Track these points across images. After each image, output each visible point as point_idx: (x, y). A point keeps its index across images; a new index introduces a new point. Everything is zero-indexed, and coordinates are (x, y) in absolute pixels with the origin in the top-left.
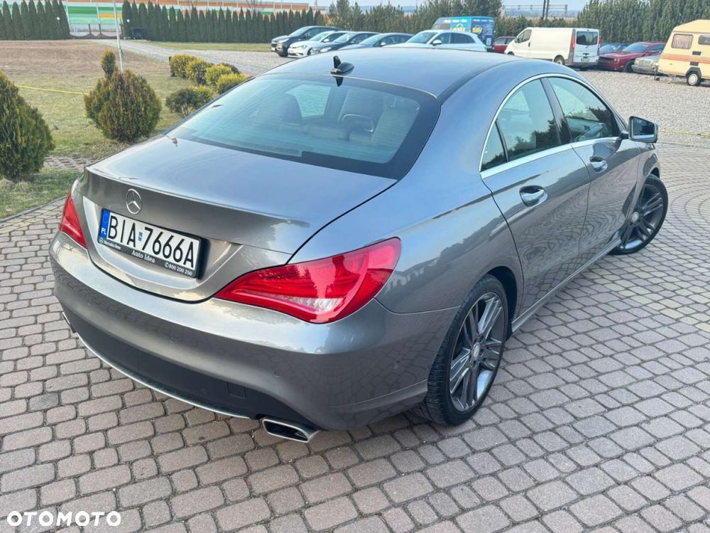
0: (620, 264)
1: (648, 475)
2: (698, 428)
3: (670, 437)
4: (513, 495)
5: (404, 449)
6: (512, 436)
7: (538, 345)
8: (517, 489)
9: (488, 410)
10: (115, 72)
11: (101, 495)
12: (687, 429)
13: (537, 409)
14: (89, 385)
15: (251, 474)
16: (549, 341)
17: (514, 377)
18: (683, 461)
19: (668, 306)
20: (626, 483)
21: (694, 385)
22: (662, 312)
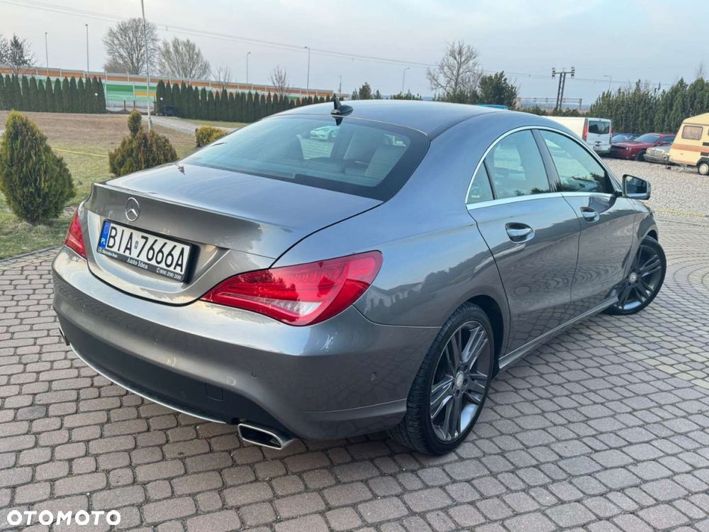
0: (618, 324)
1: (631, 513)
2: (687, 473)
3: (657, 480)
4: (489, 523)
5: (383, 475)
6: (494, 470)
7: (529, 389)
8: (495, 517)
9: (472, 445)
10: (139, 132)
11: (74, 498)
12: (675, 474)
13: (521, 446)
14: (77, 400)
15: (226, 488)
16: (540, 387)
17: (501, 416)
18: (669, 502)
19: (665, 362)
20: (608, 519)
21: (685, 434)
22: (657, 367)
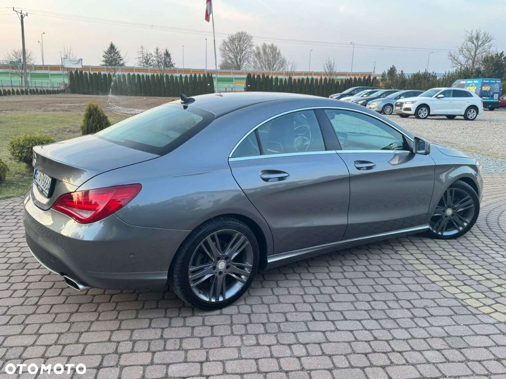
0: (431, 245)
1: (297, 357)
2: (366, 341)
3: (339, 342)
4: (201, 349)
5: (165, 317)
6: (235, 322)
7: (310, 280)
8: (207, 347)
9: (235, 307)
12: (356, 341)
13: (267, 312)
15: (76, 313)
16: (320, 279)
17: (273, 294)
18: (331, 356)
19: (437, 273)
20: (277, 358)
21: (395, 319)
22: (427, 276)
